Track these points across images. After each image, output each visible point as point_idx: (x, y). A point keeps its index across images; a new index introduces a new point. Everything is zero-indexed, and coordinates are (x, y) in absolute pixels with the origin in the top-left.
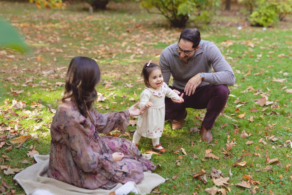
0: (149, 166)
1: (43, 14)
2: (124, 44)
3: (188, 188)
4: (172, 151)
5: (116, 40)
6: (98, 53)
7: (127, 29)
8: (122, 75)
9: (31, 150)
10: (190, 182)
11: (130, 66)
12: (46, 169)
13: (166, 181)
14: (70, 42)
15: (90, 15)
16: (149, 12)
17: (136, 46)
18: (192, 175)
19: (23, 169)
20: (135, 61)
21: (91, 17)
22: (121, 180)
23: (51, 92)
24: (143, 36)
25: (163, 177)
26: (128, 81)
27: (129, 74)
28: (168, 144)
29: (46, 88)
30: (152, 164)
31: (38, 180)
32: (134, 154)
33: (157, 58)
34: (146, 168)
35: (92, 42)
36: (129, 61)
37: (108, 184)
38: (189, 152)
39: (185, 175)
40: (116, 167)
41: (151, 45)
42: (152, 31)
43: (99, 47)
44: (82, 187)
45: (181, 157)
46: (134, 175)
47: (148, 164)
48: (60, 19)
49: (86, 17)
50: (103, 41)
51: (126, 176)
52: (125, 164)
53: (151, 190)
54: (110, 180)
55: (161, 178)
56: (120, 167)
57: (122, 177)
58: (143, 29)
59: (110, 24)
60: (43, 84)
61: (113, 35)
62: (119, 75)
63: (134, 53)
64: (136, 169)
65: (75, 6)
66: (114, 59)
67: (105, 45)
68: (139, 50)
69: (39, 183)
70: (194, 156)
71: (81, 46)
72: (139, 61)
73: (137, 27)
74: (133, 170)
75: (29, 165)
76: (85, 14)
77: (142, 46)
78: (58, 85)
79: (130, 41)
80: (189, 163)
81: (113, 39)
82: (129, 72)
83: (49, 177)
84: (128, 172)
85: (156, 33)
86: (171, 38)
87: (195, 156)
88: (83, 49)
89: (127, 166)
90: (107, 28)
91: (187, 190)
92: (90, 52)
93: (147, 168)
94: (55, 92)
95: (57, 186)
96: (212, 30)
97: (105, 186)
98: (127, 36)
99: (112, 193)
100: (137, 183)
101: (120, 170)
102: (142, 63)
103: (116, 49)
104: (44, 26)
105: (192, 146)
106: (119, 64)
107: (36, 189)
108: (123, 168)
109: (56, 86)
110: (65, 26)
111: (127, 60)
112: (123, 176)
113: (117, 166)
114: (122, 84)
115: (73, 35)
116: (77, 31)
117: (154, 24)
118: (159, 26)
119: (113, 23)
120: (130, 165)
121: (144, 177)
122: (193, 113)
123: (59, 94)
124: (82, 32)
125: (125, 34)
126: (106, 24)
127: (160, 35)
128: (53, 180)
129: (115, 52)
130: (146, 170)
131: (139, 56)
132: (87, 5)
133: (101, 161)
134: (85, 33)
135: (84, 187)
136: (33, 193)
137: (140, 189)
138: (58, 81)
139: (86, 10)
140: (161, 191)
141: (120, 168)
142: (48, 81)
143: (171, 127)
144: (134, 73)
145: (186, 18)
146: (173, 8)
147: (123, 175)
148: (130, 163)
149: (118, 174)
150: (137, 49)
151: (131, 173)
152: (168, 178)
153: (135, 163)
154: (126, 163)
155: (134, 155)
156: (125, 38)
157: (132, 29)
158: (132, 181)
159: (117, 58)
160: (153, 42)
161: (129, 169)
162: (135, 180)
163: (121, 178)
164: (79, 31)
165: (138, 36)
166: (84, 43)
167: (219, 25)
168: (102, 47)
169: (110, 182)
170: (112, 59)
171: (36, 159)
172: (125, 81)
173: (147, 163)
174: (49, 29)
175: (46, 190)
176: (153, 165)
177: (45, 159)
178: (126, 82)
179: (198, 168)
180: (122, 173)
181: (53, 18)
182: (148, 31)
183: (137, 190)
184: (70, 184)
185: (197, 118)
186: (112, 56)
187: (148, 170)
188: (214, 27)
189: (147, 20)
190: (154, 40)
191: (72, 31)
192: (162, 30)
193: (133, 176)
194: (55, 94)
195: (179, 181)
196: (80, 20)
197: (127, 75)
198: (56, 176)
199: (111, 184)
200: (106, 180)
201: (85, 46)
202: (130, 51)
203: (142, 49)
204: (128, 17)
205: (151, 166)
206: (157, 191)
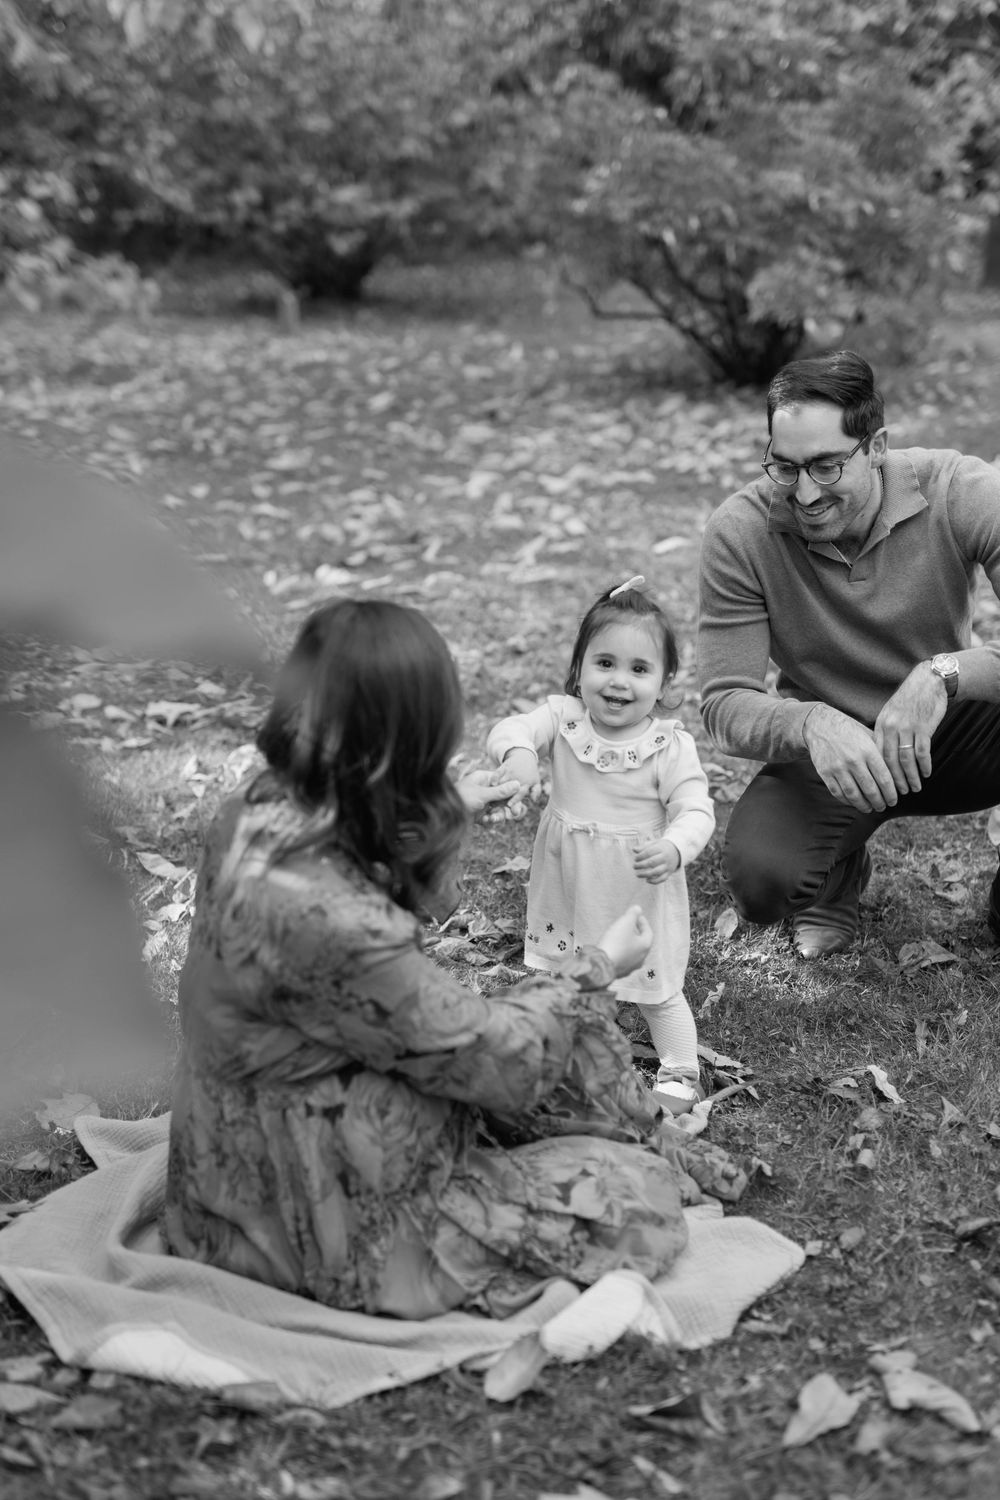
0: (708, 1172)
1: (42, 338)
2: (477, 484)
3: (939, 1300)
4: (817, 1080)
5: (433, 463)
6: (350, 535)
7: (488, 405)
8: (488, 655)
9: (58, 1094)
10: (943, 1261)
11: (525, 604)
12: (147, 1204)
13: (810, 1258)
14: (198, 479)
15: (285, 332)
16: (597, 313)
17: (541, 491)
18: (946, 1222)
19: (24, 1203)
20: (550, 572)
21: (292, 343)
22: (568, 1260)
23: (131, 760)
24: (573, 435)
25: (790, 1237)
26: (527, 687)
27: (528, 644)
28: (788, 1043)
29: (100, 737)
30: (720, 1160)
31: (115, 1272)
32: (626, 1111)
33: (659, 556)
34: (690, 1187)
35: (309, 478)
36: (517, 575)
37: (495, 1288)
38: (911, 1085)
39: (908, 1221)
40: (538, 1190)
41: (620, 486)
42: (615, 413)
43: (349, 504)
44: (361, 1310)
45: (871, 1117)
46: (638, 1233)
47: (703, 1162)
48: (131, 358)
49: (263, 345)
50: (369, 472)
51: (591, 1241)
52: (585, 1173)
53: (735, 1316)
54: (508, 1262)
55: (779, 1243)
56: (557, 1191)
57: (573, 1248)
58: (567, 399)
59: (393, 381)
60: (85, 712)
61: (418, 437)
62: (475, 653)
63: (537, 534)
64: (644, 1198)
65: (205, 290)
66: (438, 568)
67: (380, 494)
68: (558, 512)
69: (121, 1291)
70: (947, 1111)
71: (255, 500)
72: (568, 573)
73: (535, 393)
74: (628, 1204)
75: (57, 1180)
76: (260, 329)
77: (577, 493)
78: (161, 721)
79: (510, 464)
80: (923, 1151)
81: (418, 457)
82: (527, 636)
83: (171, 1251)
84: (602, 1221)
85: (637, 417)
86: (723, 446)
87: (951, 1112)
88: (266, 516)
89: (598, 1186)
90: (380, 402)
91: (932, 1315)
92: (305, 532)
93: (700, 1184)
94: (146, 754)
95: (221, 1306)
96: (930, 396)
97: (479, 1301)
98: (487, 441)
99: (528, 1343)
100: (656, 1278)
101: (558, 1206)
102: (586, 586)
103: (439, 514)
104: (57, 400)
105: (920, 1050)
106: (467, 596)
107: (109, 1329)
108: (576, 1193)
109: (152, 725)
110: (162, 397)
111: (502, 568)
112: (575, 1242)
113: (540, 1184)
114: (498, 704)
115: (207, 443)
116: (227, 419)
117: (623, 369)
118: (653, 383)
119: (407, 376)
120: (612, 1181)
121: (690, 1241)
122: (900, 860)
123: (172, 767)
124: (251, 428)
125: (478, 432)
126: (374, 378)
127: (662, 430)
128: (193, 1267)
129: (434, 530)
130: (693, 1200)
131: (564, 548)
132: (264, 283)
134: (267, 430)
135: (370, 1307)
136: (95, 1349)
137: (673, 1312)
138: (158, 698)
139: (262, 307)
140: (789, 1322)
141: (559, 1199)
142: (106, 698)
143: (791, 941)
144: (548, 642)
145: (791, 338)
146: (724, 288)
147: (578, 1236)
148: (612, 1166)
149: (551, 1229)
150: (549, 508)
151: (617, 1221)
152: (819, 1243)
153: (636, 1163)
154: (592, 1168)
155: (625, 1117)
156: (478, 449)
157: (514, 402)
158: (626, 1266)
159: (451, 560)
160: (631, 468)
161: (606, 1200)
162: (639, 1259)
163: (567, 1250)
164: (240, 423)
165: (546, 438)
166: (267, 483)
167: (962, 368)
168: (365, 504)
169: (508, 1275)
170: (424, 569)
171: (92, 1148)
172: (508, 687)
173: (695, 1158)
174: (83, 415)
175: (166, 1329)
176: (732, 1170)
177: (138, 1145)
178: (517, 695)
179: (975, 1178)
180: (570, 1224)
181: (100, 358)
182: (598, 410)
183: (656, 1319)
184: (292, 1292)
185: (923, 887)
186: (425, 549)
187: (705, 1197)
188: (937, 378)
189: (581, 351)
190: (633, 457)
191: (201, 423)
192: (672, 403)
193: (627, 1240)
194: (149, 771)
195: (880, 1257)
196: (237, 361)
197: (517, 652)
198: (212, 1248)
199: (512, 1287)
200: (487, 1263)
201: (275, 499)
202: (514, 522)
203: (578, 507)
204: (482, 341)
205: (718, 1172)
206: (768, 1322)
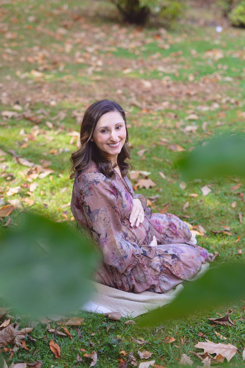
0: (206, 255)
2: (68, 48)
5: (53, 40)
6: (36, 61)
7: (64, 23)
11: (94, 86)
17: (86, 51)
24: (90, 35)
41: (108, 52)
42: (100, 29)
43: (33, 51)
47: (204, 252)
50: (35, 41)
58: (86, 23)
61: (46, 31)
63: (91, 65)
66: (65, 73)
67: (41, 49)
68: (93, 58)
71: (5, 47)
72: (103, 78)
73: (76, 19)
78: (7, 117)
79: (75, 42)
81: (47, 38)
85: (107, 31)
88: (10, 53)
90: (31, 19)
92: (22, 59)
93: (204, 258)
98: (66, 34)
103: (60, 56)
109: (5, 118)
111: (83, 74)
119: (37, 11)
125: (62, 31)
126: (27, 11)
127: (115, 35)
129: (60, 61)
130: (203, 262)
133: (137, 258)
150: (90, 57)
156: (63, 37)
157: (71, 22)
159: (69, 71)
160: (109, 46)
165: (83, 35)
166: (7, 43)
167: (189, 23)
168: (38, 51)
170: (61, 74)
173: (202, 251)
182: (96, 27)
186: (59, 67)
187: (206, 262)
190: (109, 43)
192: (115, 27)
201: (11, 48)
203: (99, 57)
